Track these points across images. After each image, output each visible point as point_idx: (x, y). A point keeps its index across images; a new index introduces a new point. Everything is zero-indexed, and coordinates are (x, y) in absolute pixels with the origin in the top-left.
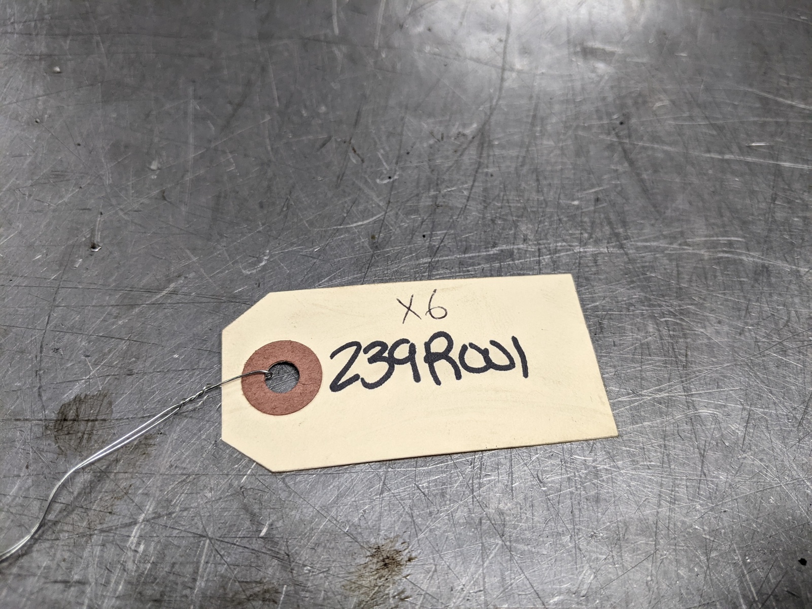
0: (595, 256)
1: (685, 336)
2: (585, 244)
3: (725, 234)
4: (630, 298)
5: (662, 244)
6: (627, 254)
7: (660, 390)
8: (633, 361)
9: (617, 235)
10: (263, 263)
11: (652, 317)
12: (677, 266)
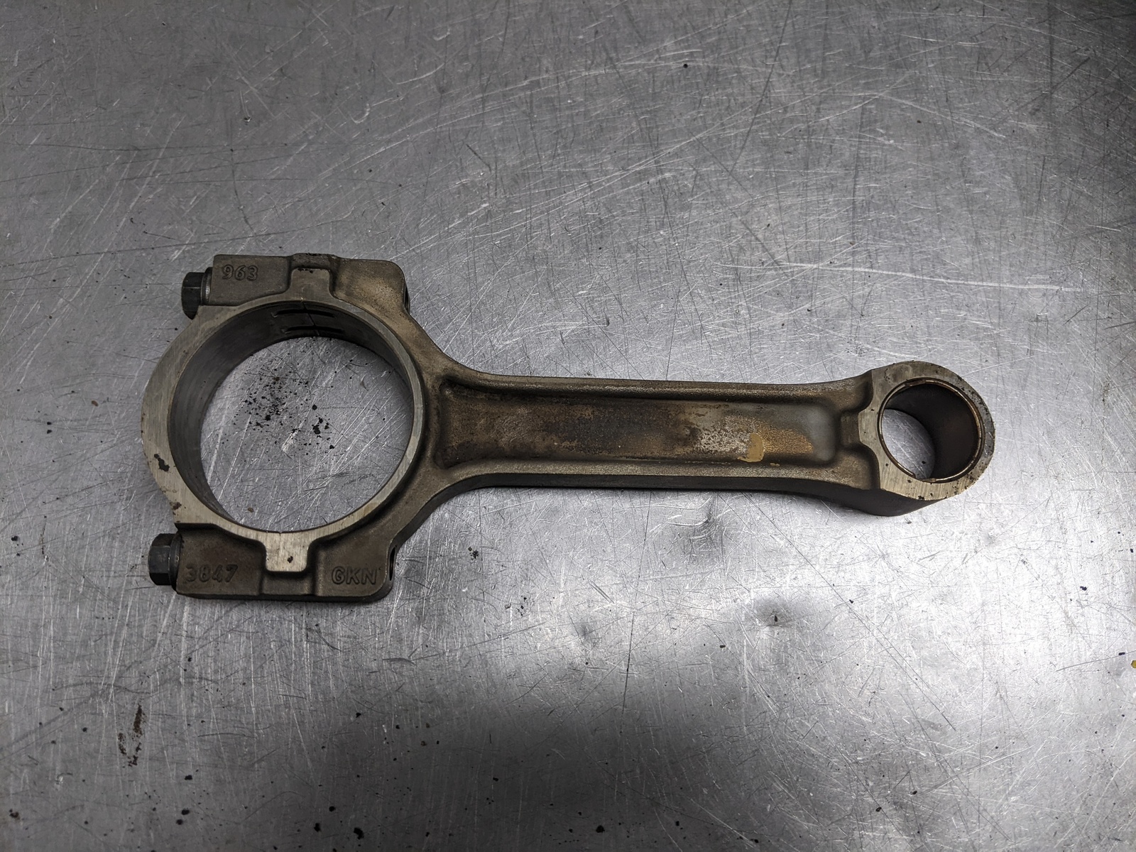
0: (596, 77)
1: (657, 127)
2: (589, 69)
3: (688, 47)
4: (620, 104)
5: (643, 61)
6: (618, 72)
7: (640, 165)
8: (622, 148)
9: (611, 59)
10: (367, 114)
11: (636, 116)
12: (653, 77)
